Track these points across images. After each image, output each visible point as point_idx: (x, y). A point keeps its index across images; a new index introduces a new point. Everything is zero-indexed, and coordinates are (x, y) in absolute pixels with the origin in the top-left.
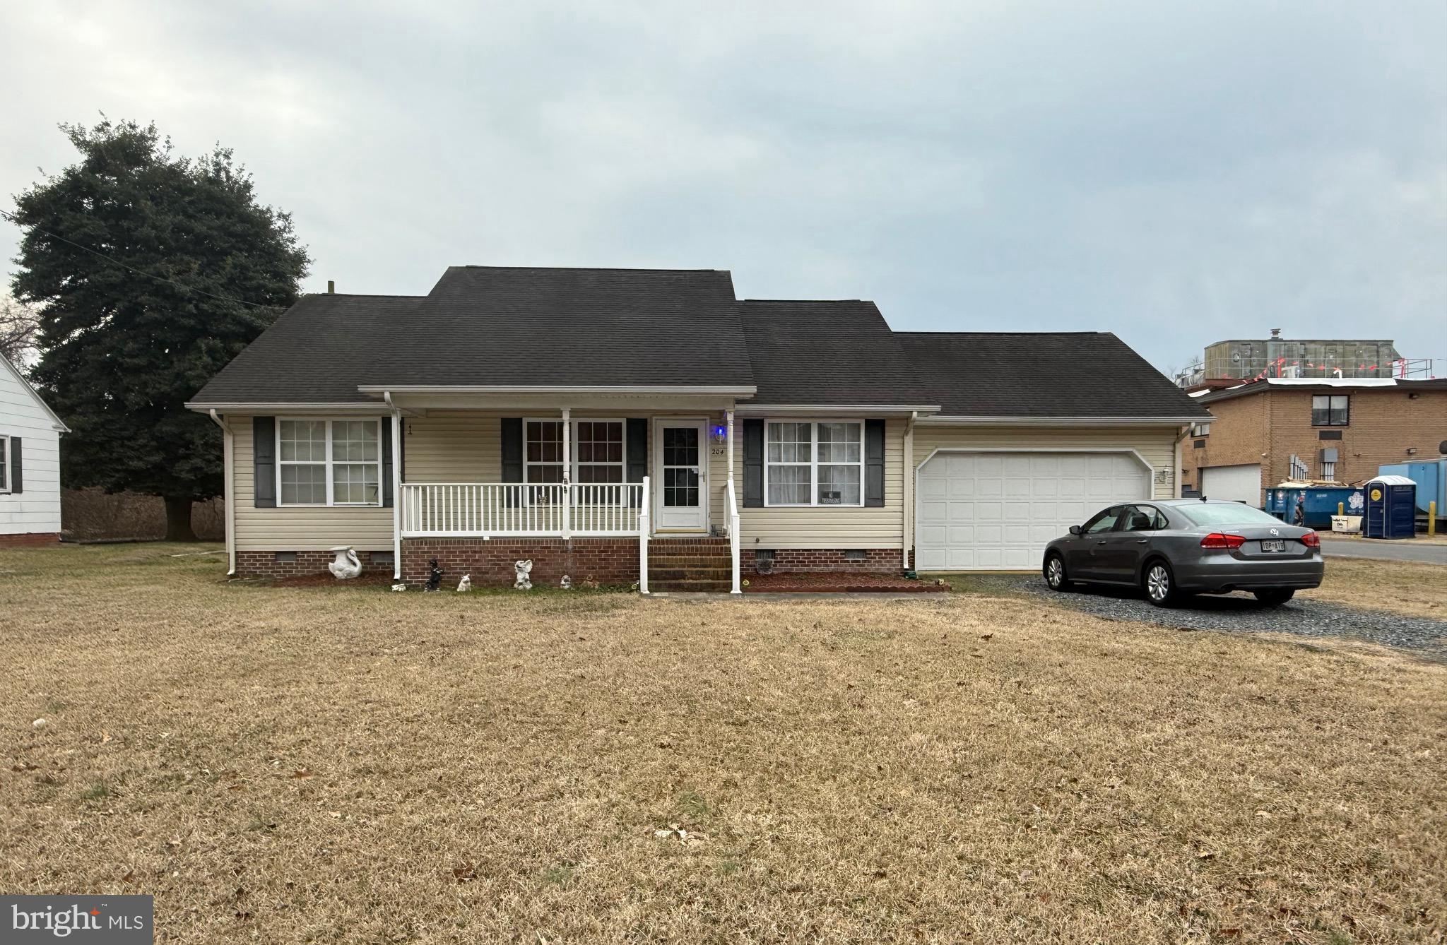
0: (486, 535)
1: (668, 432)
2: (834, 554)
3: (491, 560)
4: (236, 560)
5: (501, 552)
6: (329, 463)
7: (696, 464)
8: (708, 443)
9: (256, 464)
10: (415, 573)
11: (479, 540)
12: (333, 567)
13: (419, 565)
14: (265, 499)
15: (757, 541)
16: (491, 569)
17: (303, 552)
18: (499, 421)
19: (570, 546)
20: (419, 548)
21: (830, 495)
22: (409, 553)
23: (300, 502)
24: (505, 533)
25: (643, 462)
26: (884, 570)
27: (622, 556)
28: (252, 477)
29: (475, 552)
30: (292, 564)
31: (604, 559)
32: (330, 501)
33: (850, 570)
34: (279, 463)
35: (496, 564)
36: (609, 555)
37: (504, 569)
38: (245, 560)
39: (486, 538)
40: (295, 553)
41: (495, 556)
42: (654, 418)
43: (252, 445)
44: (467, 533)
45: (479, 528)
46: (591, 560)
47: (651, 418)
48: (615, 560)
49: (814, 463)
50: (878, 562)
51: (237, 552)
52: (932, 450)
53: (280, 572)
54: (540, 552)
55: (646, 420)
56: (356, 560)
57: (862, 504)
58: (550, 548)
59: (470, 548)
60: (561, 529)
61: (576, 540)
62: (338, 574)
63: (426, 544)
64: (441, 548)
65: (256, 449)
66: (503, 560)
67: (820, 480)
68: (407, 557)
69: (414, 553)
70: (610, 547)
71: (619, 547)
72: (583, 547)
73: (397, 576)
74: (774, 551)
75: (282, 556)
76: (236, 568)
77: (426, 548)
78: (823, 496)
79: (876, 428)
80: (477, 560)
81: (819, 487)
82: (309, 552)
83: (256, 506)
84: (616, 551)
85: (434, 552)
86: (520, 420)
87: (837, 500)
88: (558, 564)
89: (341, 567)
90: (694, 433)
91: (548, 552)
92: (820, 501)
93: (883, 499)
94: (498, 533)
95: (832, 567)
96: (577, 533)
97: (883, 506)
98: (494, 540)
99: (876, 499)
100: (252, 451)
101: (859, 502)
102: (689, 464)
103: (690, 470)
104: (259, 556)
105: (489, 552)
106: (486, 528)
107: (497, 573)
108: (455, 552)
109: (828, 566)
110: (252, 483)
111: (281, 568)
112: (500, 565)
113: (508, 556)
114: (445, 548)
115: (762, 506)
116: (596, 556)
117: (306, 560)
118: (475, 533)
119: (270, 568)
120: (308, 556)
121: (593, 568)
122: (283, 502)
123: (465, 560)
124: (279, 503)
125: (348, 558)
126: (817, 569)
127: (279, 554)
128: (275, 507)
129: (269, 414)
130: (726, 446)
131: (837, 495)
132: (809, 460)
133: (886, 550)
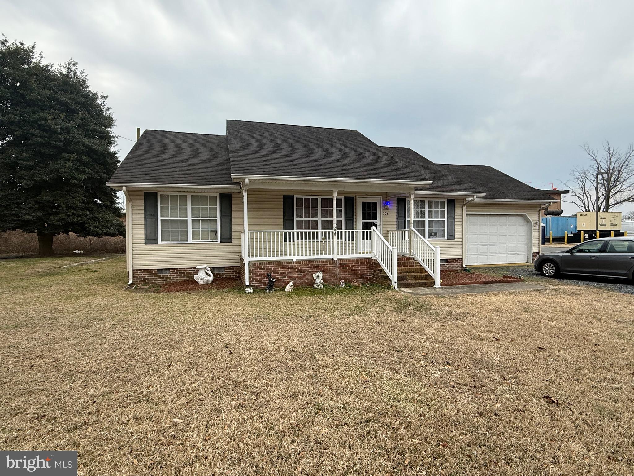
0: (294, 258)
1: (364, 204)
3: (297, 272)
4: (133, 275)
5: (303, 268)
6: (189, 219)
7: (376, 219)
8: (382, 209)
9: (146, 219)
10: (256, 281)
11: (291, 262)
12: (197, 278)
13: (259, 276)
14: (151, 239)
16: (297, 277)
17: (173, 269)
18: (282, 197)
19: (338, 264)
20: (259, 267)
21: (433, 234)
22: (253, 270)
23: (172, 240)
24: (304, 257)
25: (352, 219)
26: (455, 268)
27: (363, 267)
28: (143, 226)
29: (289, 268)
30: (167, 276)
31: (354, 270)
32: (190, 240)
33: (442, 269)
34: (159, 218)
35: (300, 274)
36: (356, 268)
37: (304, 277)
38: (139, 275)
39: (294, 260)
40: (169, 269)
41: (299, 270)
42: (357, 196)
43: (143, 208)
44: (284, 258)
45: (290, 255)
46: (348, 270)
47: (356, 197)
48: (360, 270)
49: (427, 219)
50: (452, 265)
51: (133, 270)
53: (160, 280)
54: (322, 267)
55: (353, 198)
56: (210, 273)
58: (327, 264)
59: (286, 266)
60: (333, 254)
61: (341, 260)
62: (200, 281)
63: (262, 265)
64: (270, 266)
65: (145, 210)
66: (303, 272)
67: (429, 227)
68: (252, 272)
69: (255, 269)
70: (357, 263)
71: (362, 263)
72: (344, 264)
73: (247, 284)
75: (160, 272)
76: (133, 279)
77: (262, 267)
78: (430, 234)
79: (452, 202)
80: (290, 273)
81: (429, 230)
82: (178, 269)
83: (146, 243)
84: (360, 265)
85: (267, 269)
86: (293, 196)
87: (436, 236)
88: (332, 273)
89: (202, 277)
90: (375, 204)
91: (327, 267)
92: (429, 237)
93: (454, 235)
94: (300, 257)
96: (340, 256)
97: (455, 239)
98: (299, 262)
99: (452, 236)
100: (143, 212)
101: (445, 237)
102: (373, 220)
103: (373, 222)
104: (147, 272)
105: (297, 268)
106: (294, 255)
107: (300, 279)
108: (278, 268)
110: (143, 230)
111: (161, 278)
112: (302, 274)
113: (306, 270)
114: (273, 266)
116: (350, 268)
117: (175, 273)
118: (288, 258)
119: (154, 279)
120: (176, 271)
121: (349, 274)
122: (162, 241)
123: (283, 273)
124: (159, 242)
125: (206, 272)
127: (159, 270)
128: (157, 243)
129: (155, 190)
130: (389, 211)
131: (436, 234)
132: (425, 218)
133: (455, 259)
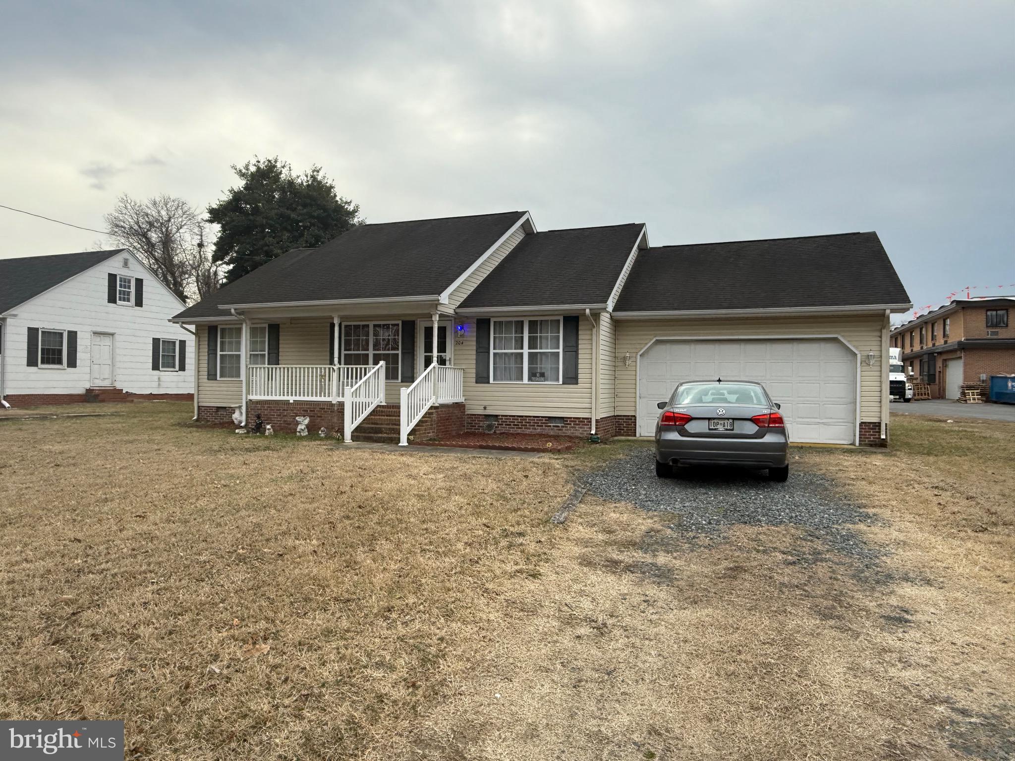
0: (291, 399)
1: (427, 329)
2: (540, 420)
4: (198, 411)
7: (445, 351)
8: (453, 336)
9: (209, 355)
11: (287, 402)
12: (234, 417)
14: (212, 375)
15: (485, 408)
18: (329, 325)
19: (336, 409)
21: (538, 375)
22: (250, 409)
23: (229, 377)
25: (411, 351)
26: (577, 434)
28: (206, 361)
29: (284, 410)
30: (224, 414)
33: (552, 433)
34: (219, 353)
38: (203, 411)
39: (291, 402)
40: (225, 408)
42: (420, 319)
43: (206, 343)
44: (281, 398)
45: (287, 395)
47: (417, 320)
49: (526, 351)
50: (573, 427)
51: (199, 407)
52: (651, 340)
53: (219, 419)
54: (319, 412)
55: (414, 321)
57: (561, 382)
58: (324, 409)
59: (281, 407)
60: (332, 396)
61: (339, 404)
62: (235, 421)
65: (208, 345)
67: (529, 363)
68: (249, 412)
69: (253, 410)
74: (497, 416)
75: (220, 410)
76: (198, 415)
77: (259, 407)
78: (532, 375)
79: (570, 322)
80: (285, 416)
81: (529, 368)
82: (229, 407)
83: (208, 379)
87: (542, 379)
88: (329, 420)
89: (239, 417)
90: (444, 329)
91: (324, 412)
92: (530, 379)
93: (577, 378)
94: (298, 398)
95: (539, 430)
96: (340, 400)
97: (577, 384)
98: (295, 402)
99: (572, 378)
101: (558, 380)
102: (440, 352)
104: (209, 409)
105: (292, 410)
106: (291, 395)
108: (274, 410)
109: (535, 429)
110: (206, 365)
111: (219, 416)
114: (269, 407)
115: (488, 383)
117: (230, 412)
118: (285, 398)
119: (214, 416)
120: (228, 410)
122: (220, 377)
123: (279, 416)
124: (218, 378)
125: (240, 412)
126: (528, 431)
127: (218, 408)
128: (216, 380)
129: (215, 324)
130: (465, 339)
131: (542, 375)
132: (522, 348)
133: (580, 418)
